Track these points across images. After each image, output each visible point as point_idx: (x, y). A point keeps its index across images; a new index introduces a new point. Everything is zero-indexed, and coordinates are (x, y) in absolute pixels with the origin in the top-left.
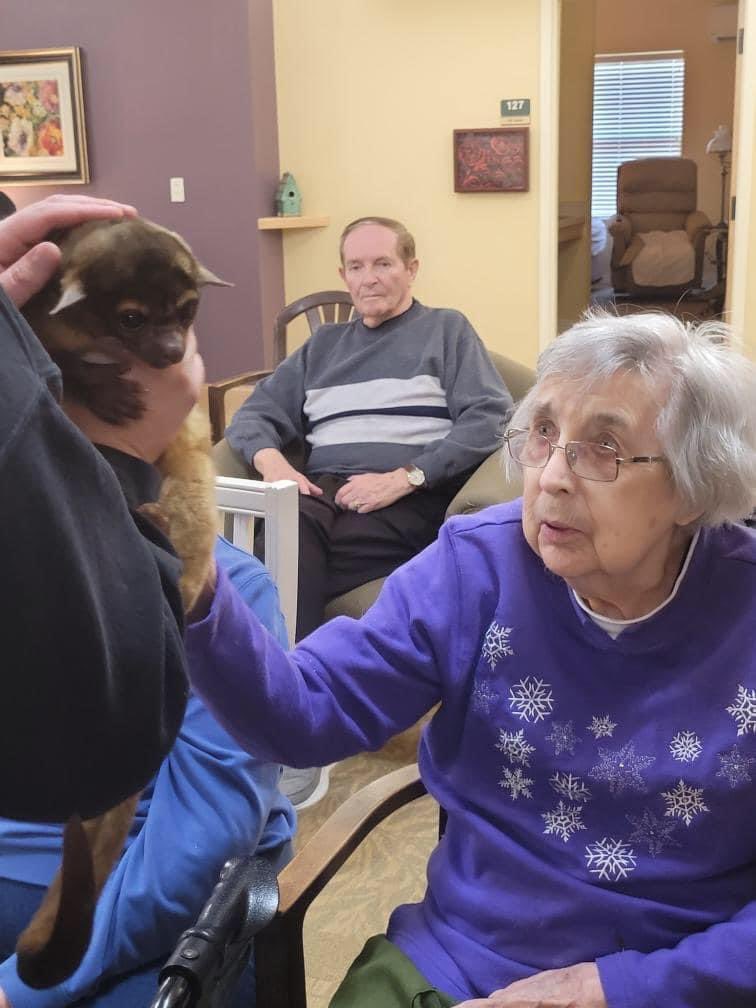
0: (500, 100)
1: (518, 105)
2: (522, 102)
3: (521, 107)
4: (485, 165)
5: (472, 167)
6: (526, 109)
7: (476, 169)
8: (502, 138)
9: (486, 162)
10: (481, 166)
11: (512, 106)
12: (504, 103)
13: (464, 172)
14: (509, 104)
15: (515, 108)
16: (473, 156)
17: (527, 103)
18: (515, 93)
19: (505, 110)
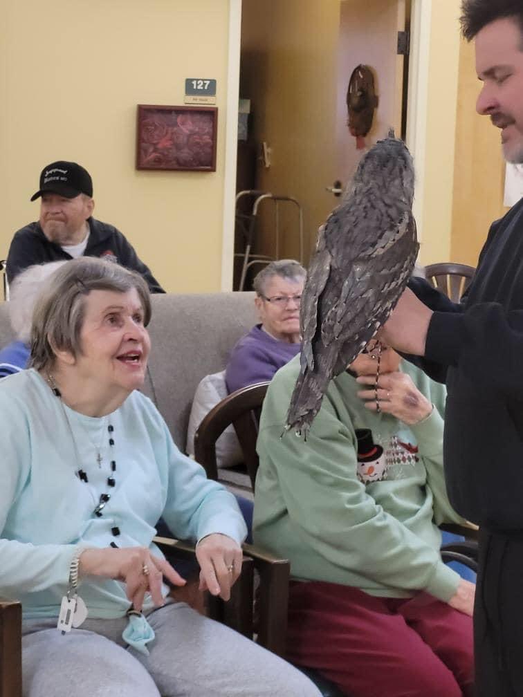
0: (185, 79)
1: (204, 84)
2: (208, 82)
3: (206, 88)
4: (171, 142)
5: (155, 144)
6: (211, 88)
7: (160, 146)
8: (189, 116)
9: (171, 139)
10: (164, 143)
11: (197, 85)
12: (189, 82)
13: (146, 151)
14: (194, 83)
15: (200, 87)
16: (157, 132)
17: (213, 83)
18: (202, 72)
19: (190, 88)
